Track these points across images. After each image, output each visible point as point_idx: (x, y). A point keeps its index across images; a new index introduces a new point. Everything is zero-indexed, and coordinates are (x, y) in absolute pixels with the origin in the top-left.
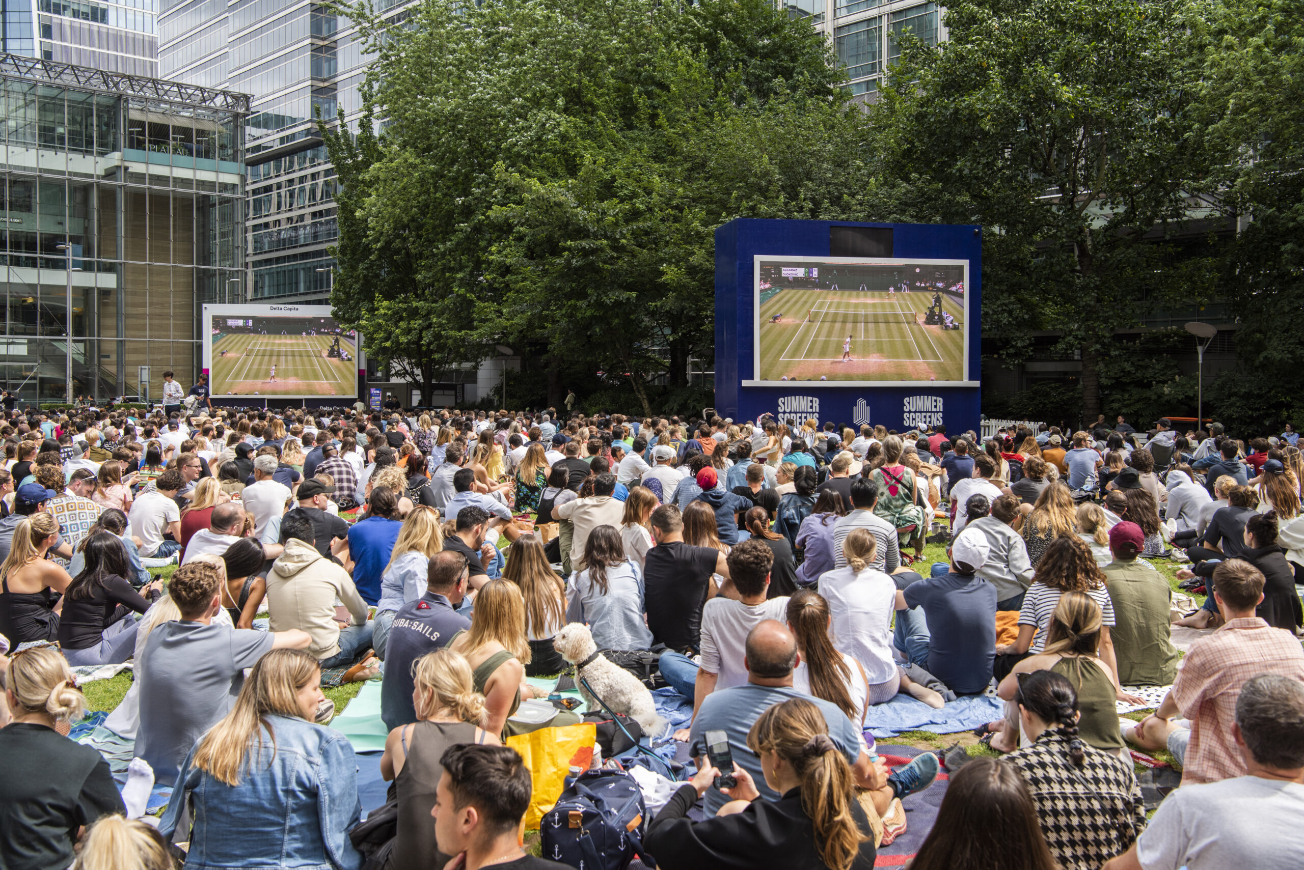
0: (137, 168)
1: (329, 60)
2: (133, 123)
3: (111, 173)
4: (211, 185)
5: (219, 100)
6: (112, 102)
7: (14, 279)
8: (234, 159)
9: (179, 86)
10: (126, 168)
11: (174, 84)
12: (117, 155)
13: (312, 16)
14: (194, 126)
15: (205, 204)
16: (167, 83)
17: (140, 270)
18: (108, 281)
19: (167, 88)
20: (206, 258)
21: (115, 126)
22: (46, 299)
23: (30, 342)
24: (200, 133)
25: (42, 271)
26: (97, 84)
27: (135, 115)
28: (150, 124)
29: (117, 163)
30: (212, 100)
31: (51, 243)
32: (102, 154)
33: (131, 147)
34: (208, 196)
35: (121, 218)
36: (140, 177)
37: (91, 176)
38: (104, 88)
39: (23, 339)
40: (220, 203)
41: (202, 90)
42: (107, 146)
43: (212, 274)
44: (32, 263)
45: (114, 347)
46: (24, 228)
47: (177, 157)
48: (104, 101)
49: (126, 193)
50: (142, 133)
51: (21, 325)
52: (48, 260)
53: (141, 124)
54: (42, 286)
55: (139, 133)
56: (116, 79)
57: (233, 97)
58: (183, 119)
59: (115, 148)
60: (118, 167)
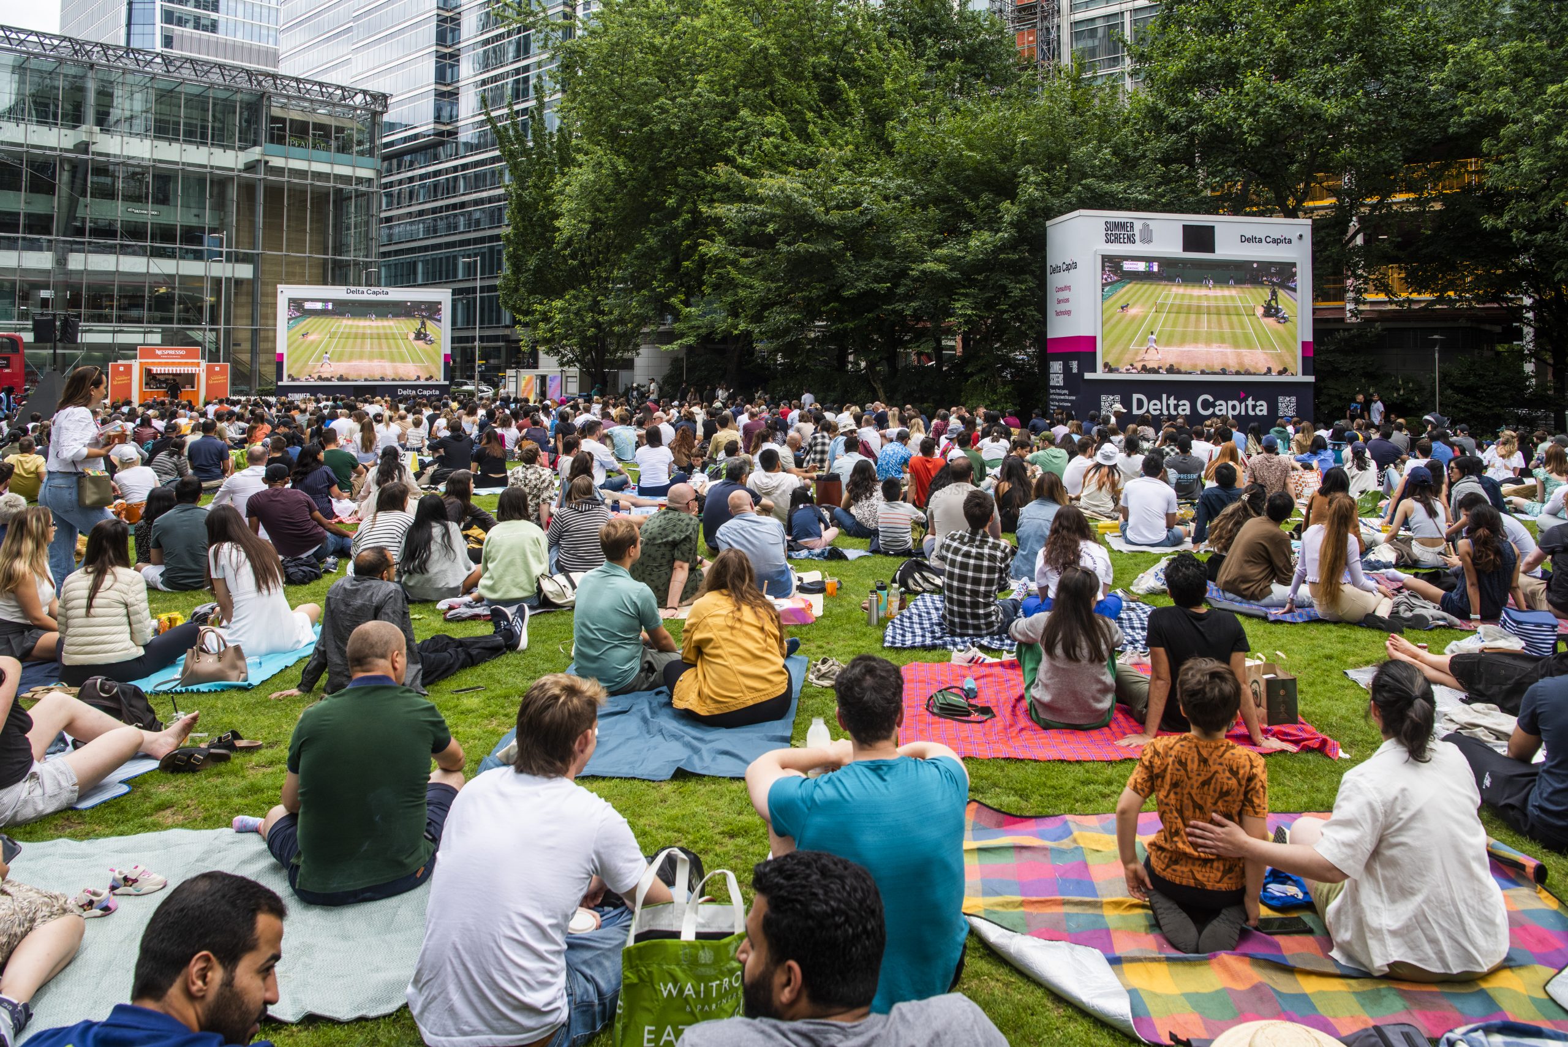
0: (277, 162)
1: (452, 66)
2: (275, 120)
3: (251, 167)
4: (347, 179)
5: (359, 99)
6: (254, 99)
7: (154, 270)
8: (371, 152)
9: (321, 85)
10: (266, 162)
11: (315, 83)
12: (257, 150)
13: (438, 26)
14: (333, 123)
15: (341, 197)
16: (308, 81)
17: (277, 261)
18: (245, 271)
19: (309, 86)
20: (339, 249)
21: (256, 122)
22: (186, 289)
23: (164, 331)
24: (340, 130)
25: (181, 262)
26: (242, 82)
27: (276, 112)
28: (292, 121)
29: (257, 157)
30: (352, 98)
31: (193, 235)
32: (241, 149)
33: (272, 141)
34: (341, 190)
35: (260, 210)
36: (280, 171)
37: (232, 170)
38: (247, 85)
39: (158, 328)
40: (357, 196)
41: (343, 88)
42: (248, 140)
43: (347, 264)
44: (170, 255)
45: (248, 335)
46: (163, 220)
47: (315, 152)
48: (246, 97)
49: (265, 188)
50: (283, 129)
51: (158, 314)
52: (187, 251)
53: (283, 120)
54: (182, 277)
55: (279, 129)
56: (261, 78)
57: (372, 96)
58: (322, 115)
59: (255, 143)
60: (259, 161)
